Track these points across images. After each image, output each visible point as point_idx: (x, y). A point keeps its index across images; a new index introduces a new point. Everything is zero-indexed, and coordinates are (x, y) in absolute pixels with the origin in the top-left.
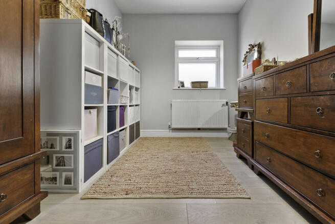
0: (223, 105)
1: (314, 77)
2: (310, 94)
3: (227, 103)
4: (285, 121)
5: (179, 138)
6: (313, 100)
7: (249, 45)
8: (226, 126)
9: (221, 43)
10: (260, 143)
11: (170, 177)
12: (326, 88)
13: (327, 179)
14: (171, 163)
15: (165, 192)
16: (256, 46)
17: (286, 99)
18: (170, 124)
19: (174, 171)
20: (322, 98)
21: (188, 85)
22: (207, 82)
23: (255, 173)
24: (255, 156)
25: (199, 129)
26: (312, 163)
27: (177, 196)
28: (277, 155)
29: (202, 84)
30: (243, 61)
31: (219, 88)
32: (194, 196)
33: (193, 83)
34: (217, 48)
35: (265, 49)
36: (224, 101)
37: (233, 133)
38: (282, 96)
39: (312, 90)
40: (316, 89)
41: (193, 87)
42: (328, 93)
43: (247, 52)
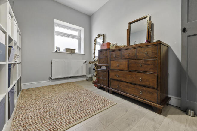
0: (84, 63)
1: (139, 53)
2: (137, 59)
3: (86, 62)
4: (126, 69)
5: (58, 84)
6: (138, 61)
7: (98, 34)
8: (85, 74)
9: (82, 29)
10: (113, 79)
11: (75, 109)
12: (143, 57)
13: (143, 87)
14: (67, 101)
15: (81, 118)
16: (102, 35)
17: (127, 60)
18: (50, 76)
19: (74, 104)
20: (141, 60)
21: (62, 50)
22: (75, 50)
23: (110, 93)
24: (110, 86)
25: (70, 77)
26: (138, 83)
27: (89, 117)
28: (122, 83)
29: (72, 50)
30: (94, 41)
31: (80, 53)
32: (97, 113)
33: (66, 49)
34: (79, 31)
35: (106, 38)
36: (84, 61)
37: (90, 77)
38: (125, 59)
39: (138, 58)
40: (139, 57)
41: (66, 52)
42: (144, 59)
43: (97, 37)
